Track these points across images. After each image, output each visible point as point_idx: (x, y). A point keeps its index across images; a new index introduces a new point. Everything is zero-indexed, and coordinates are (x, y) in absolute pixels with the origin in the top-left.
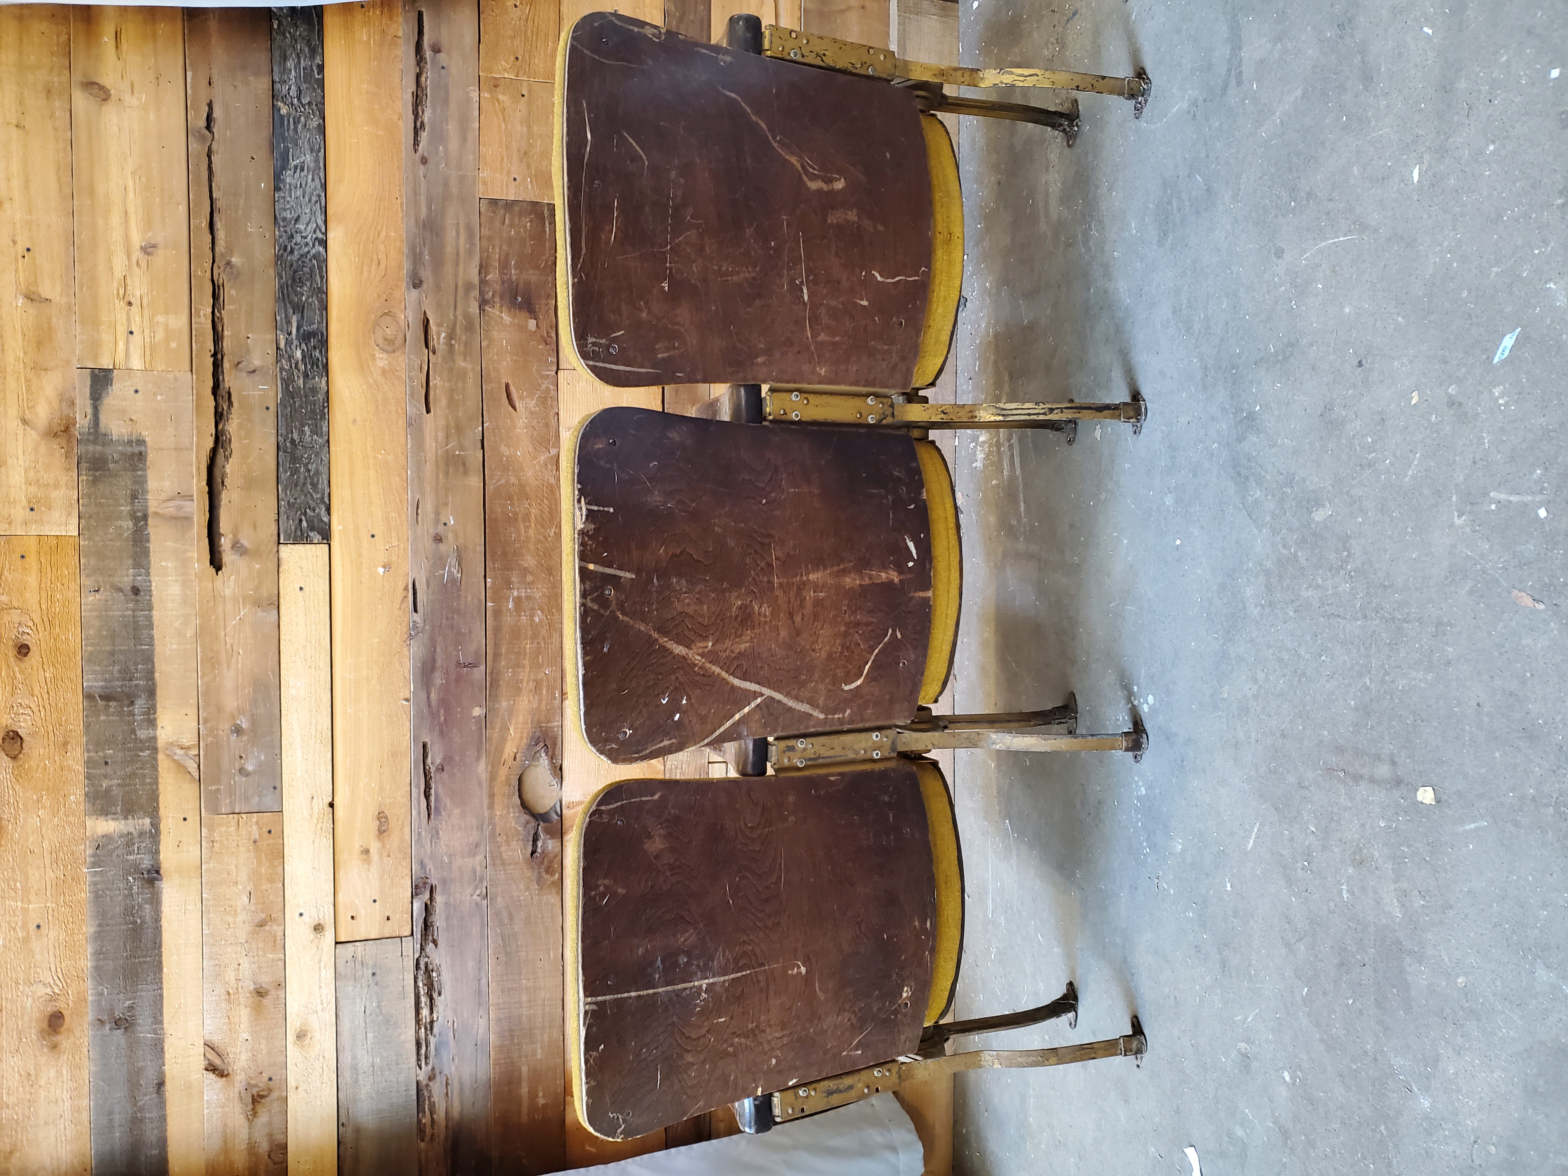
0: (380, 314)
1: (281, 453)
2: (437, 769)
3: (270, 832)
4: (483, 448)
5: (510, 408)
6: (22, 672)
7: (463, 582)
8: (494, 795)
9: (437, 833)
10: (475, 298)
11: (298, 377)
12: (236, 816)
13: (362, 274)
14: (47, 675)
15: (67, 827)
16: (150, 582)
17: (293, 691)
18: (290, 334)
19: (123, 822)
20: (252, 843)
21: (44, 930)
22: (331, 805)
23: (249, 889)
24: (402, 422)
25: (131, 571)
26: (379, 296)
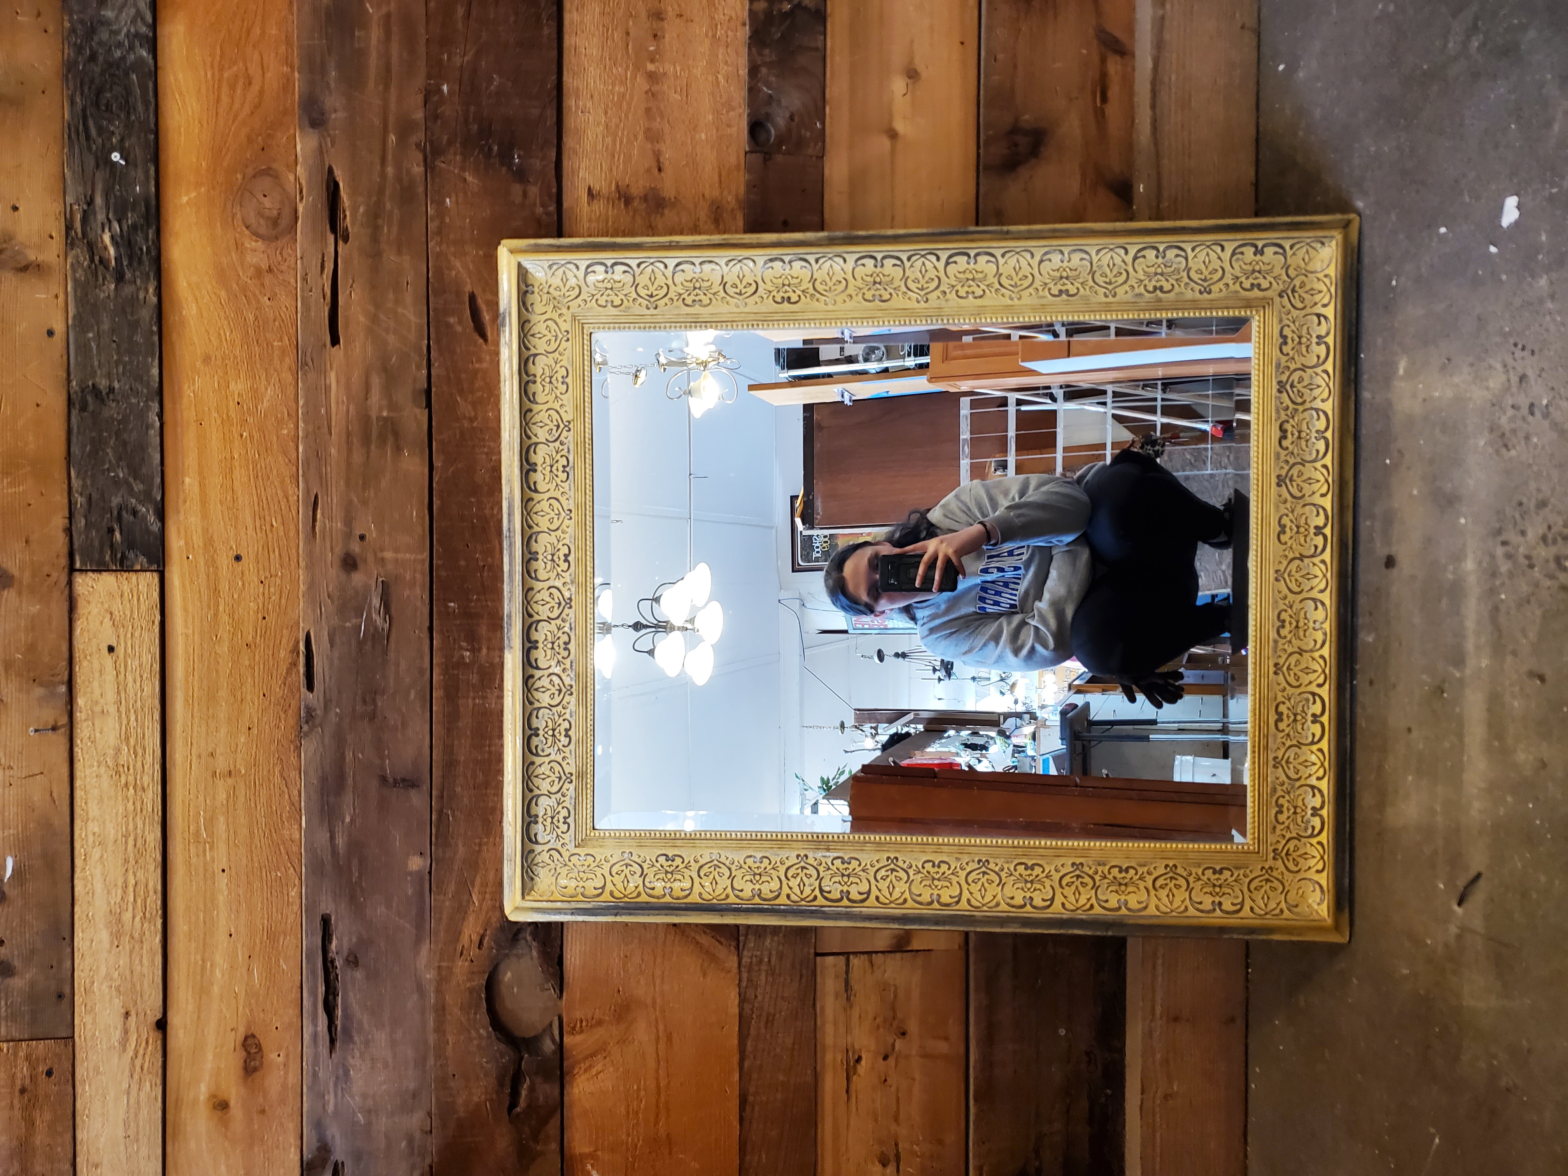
0: (250, 171)
1: (74, 413)
2: (347, 961)
3: (49, 1073)
4: (429, 405)
5: (477, 337)
7: (392, 639)
8: (443, 1008)
9: (346, 1073)
10: (418, 145)
11: (104, 278)
13: (218, 100)
17: (93, 827)
18: (90, 202)
20: (17, 1094)
22: (162, 1025)
24: (289, 360)
26: (250, 140)
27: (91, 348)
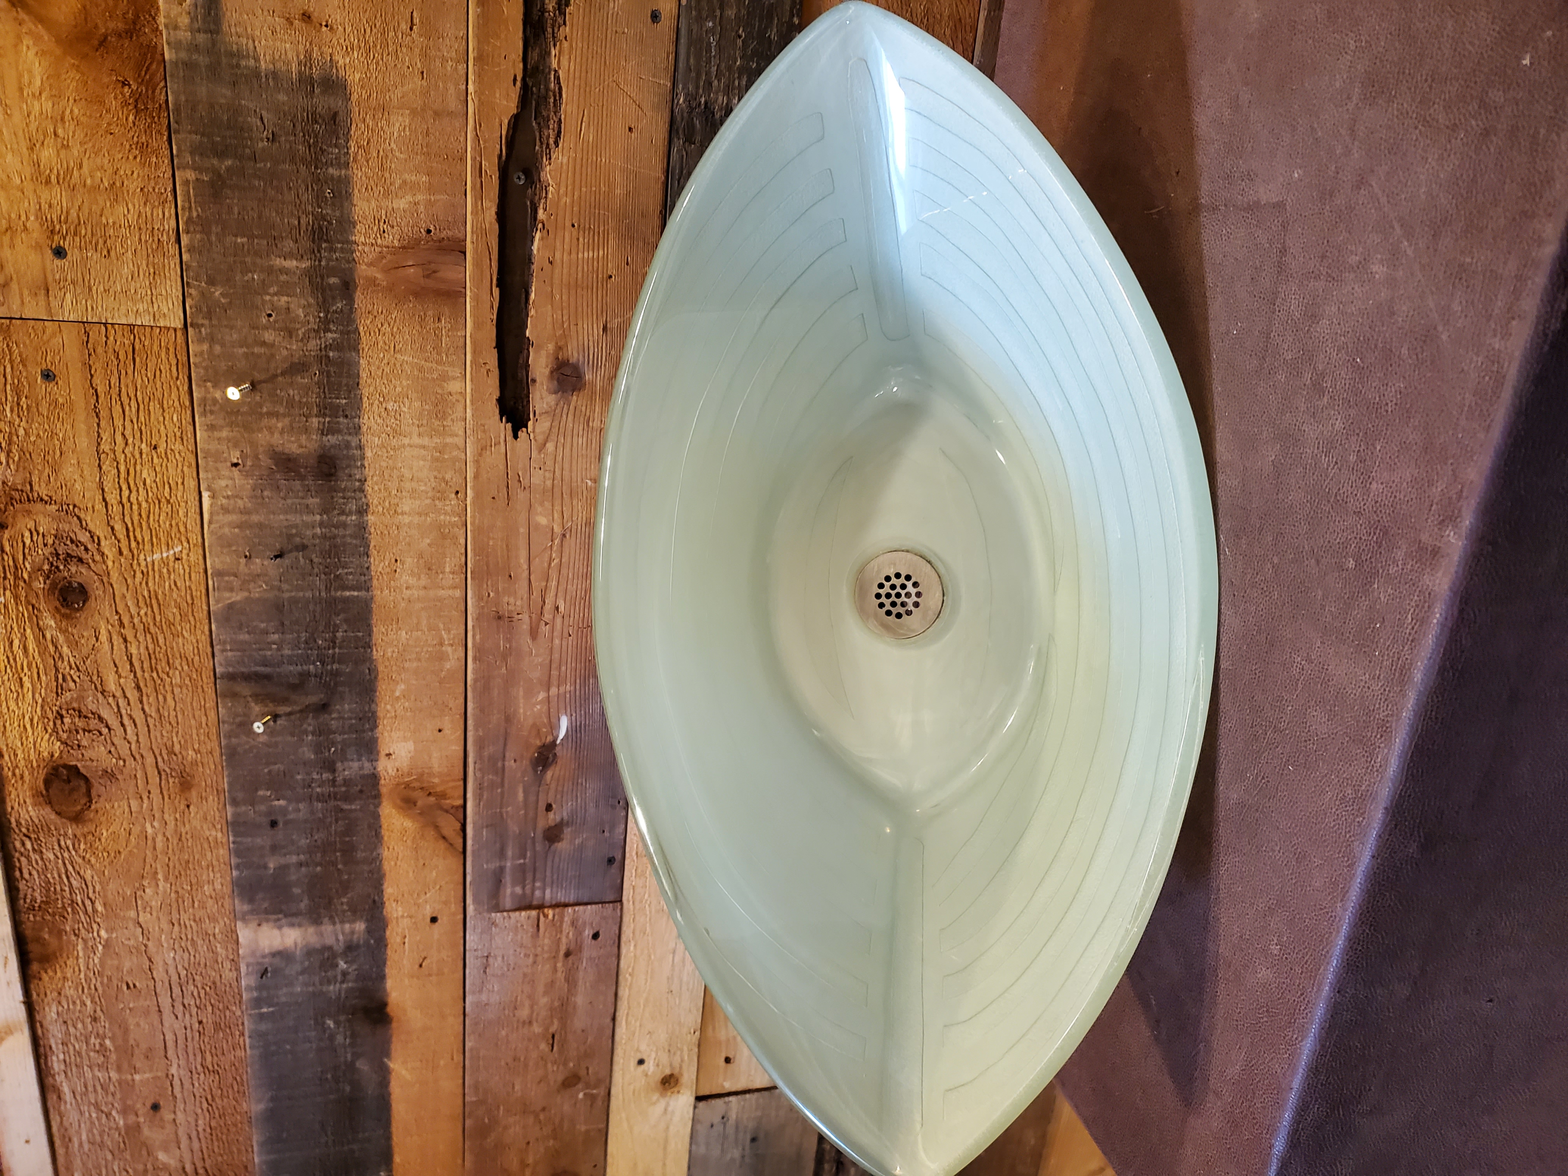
3: (596, 936)
6: (74, 644)
12: (534, 913)
14: (133, 650)
15: (200, 942)
16: (360, 447)
19: (311, 930)
20: (561, 957)
21: (166, 1115)
23: (552, 1030)
25: (315, 420)
27: (709, 44)
